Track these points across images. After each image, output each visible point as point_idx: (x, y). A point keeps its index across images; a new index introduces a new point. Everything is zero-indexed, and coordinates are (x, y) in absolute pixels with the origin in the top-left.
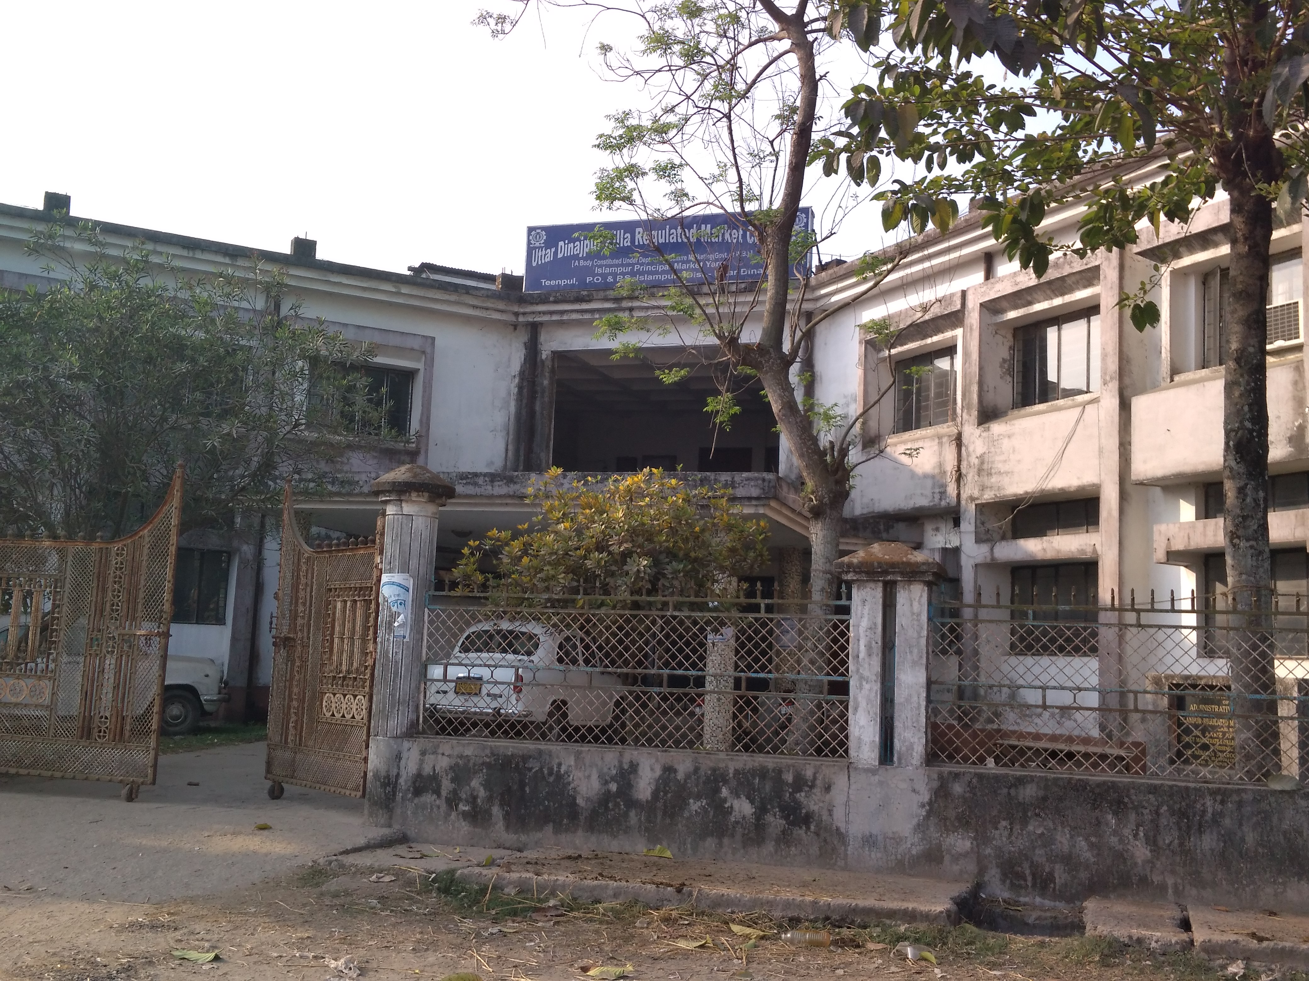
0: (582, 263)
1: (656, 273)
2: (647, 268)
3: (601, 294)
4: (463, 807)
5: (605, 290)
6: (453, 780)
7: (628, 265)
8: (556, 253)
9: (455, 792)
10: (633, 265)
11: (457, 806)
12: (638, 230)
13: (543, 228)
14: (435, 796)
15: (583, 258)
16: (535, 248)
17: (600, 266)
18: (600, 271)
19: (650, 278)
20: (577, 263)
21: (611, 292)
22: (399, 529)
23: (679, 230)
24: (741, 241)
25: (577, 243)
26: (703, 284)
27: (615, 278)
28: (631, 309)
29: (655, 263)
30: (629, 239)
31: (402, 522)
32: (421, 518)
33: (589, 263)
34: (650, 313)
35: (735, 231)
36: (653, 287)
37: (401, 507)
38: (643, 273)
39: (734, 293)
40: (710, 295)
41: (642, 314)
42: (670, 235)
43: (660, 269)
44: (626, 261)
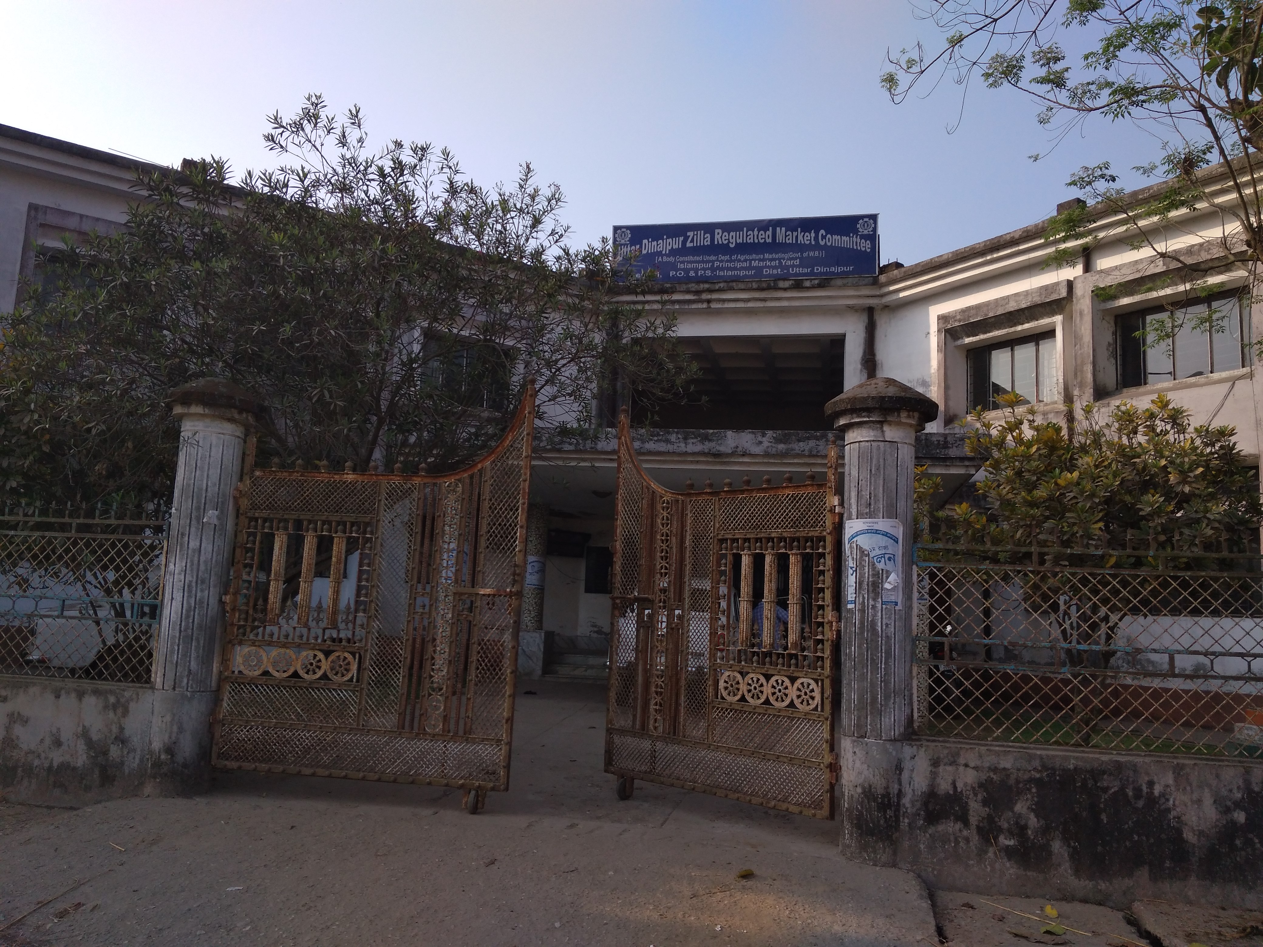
0: (665, 259)
1: (735, 269)
2: (725, 265)
3: (684, 287)
4: (1006, 841)
5: (686, 284)
6: (985, 803)
7: (709, 262)
8: (640, 250)
9: (990, 819)
10: (713, 262)
11: (996, 838)
12: (717, 231)
13: (628, 228)
14: (959, 825)
15: (666, 255)
16: (621, 245)
17: (683, 262)
18: (682, 266)
19: (730, 273)
20: (660, 259)
21: (693, 285)
22: (881, 461)
23: (756, 232)
24: (813, 243)
25: (661, 241)
26: (779, 279)
27: (696, 273)
28: (709, 301)
29: (734, 261)
30: (709, 239)
31: (885, 451)
32: (906, 446)
33: (672, 259)
34: (726, 305)
35: (807, 234)
36: (733, 281)
37: (883, 431)
38: (722, 269)
39: (808, 288)
40: (785, 289)
41: (719, 306)
42: (747, 236)
43: (739, 265)
44: (707, 258)
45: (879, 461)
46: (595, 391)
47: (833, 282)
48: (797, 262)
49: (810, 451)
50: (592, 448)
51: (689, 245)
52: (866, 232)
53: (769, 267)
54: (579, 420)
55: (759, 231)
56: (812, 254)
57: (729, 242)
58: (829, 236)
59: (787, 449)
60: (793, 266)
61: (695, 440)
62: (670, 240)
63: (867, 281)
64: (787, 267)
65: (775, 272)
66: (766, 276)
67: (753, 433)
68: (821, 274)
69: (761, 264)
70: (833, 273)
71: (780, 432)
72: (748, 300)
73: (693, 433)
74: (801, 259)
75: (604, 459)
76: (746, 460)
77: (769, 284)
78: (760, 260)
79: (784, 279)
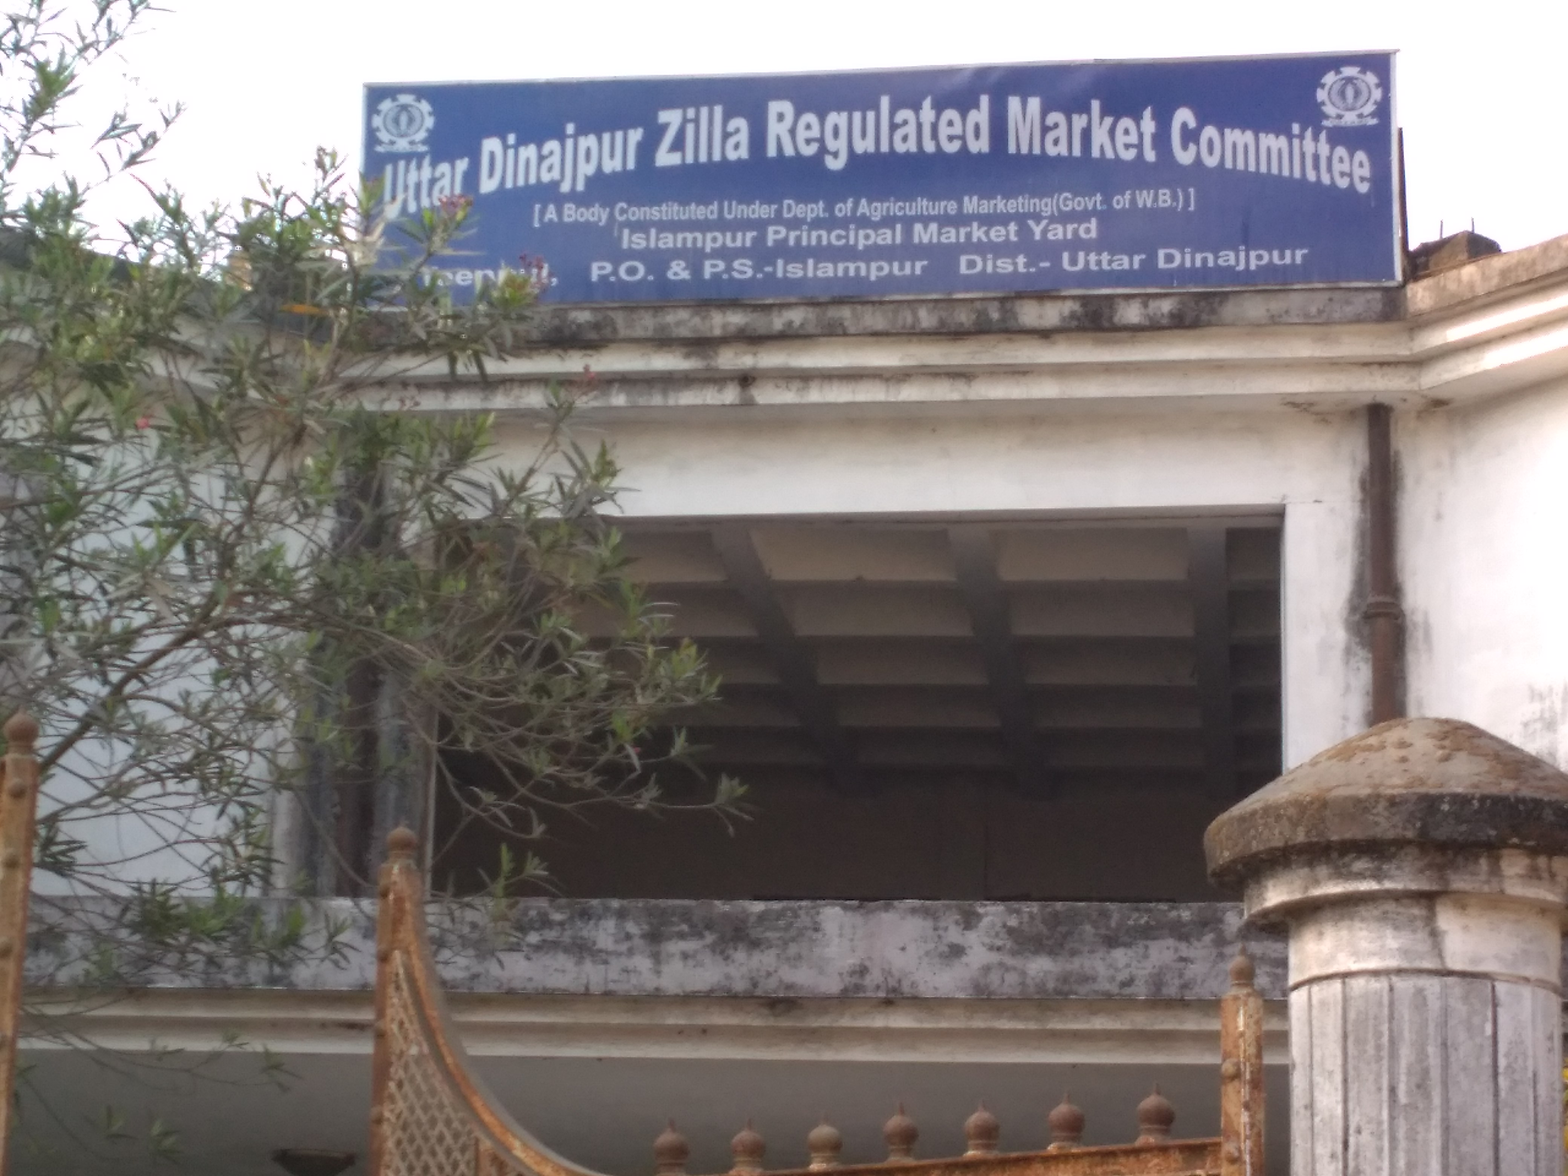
0: (571, 213)
1: (849, 253)
2: (810, 238)
3: (646, 323)
5: (657, 309)
7: (745, 225)
8: (471, 178)
10: (760, 225)
12: (775, 107)
13: (422, 92)
15: (574, 197)
16: (394, 158)
17: (641, 227)
18: (639, 241)
19: (827, 270)
20: (551, 214)
21: (683, 314)
22: (1433, 1051)
23: (927, 113)
24: (1150, 156)
25: (552, 145)
26: (1020, 296)
27: (696, 269)
28: (746, 379)
29: (844, 223)
30: (743, 137)
31: (1446, 1012)
32: (1526, 992)
33: (597, 214)
34: (816, 395)
35: (1126, 122)
36: (839, 301)
37: (1435, 935)
38: (798, 254)
39: (1135, 330)
40: (1045, 334)
41: (787, 396)
42: (894, 127)
43: (861, 239)
44: (736, 210)
45: (1422, 1055)
46: (287, 758)
47: (1229, 310)
48: (1090, 230)
49: (1157, 981)
50: (272, 980)
51: (665, 158)
52: (1350, 119)
53: (982, 248)
54: (216, 876)
55: (939, 107)
56: (1145, 199)
57: (823, 150)
58: (1210, 132)
59: (1065, 978)
60: (1076, 245)
61: (690, 945)
62: (589, 141)
63: (1359, 303)
64: (1052, 250)
65: (1005, 266)
66: (969, 283)
67: (926, 913)
68: (1183, 275)
69: (951, 236)
70: (1229, 274)
71: (1034, 907)
72: (902, 376)
73: (686, 916)
74: (1106, 217)
75: (324, 1025)
76: (900, 1020)
77: (982, 314)
78: (945, 221)
79: (1042, 296)
